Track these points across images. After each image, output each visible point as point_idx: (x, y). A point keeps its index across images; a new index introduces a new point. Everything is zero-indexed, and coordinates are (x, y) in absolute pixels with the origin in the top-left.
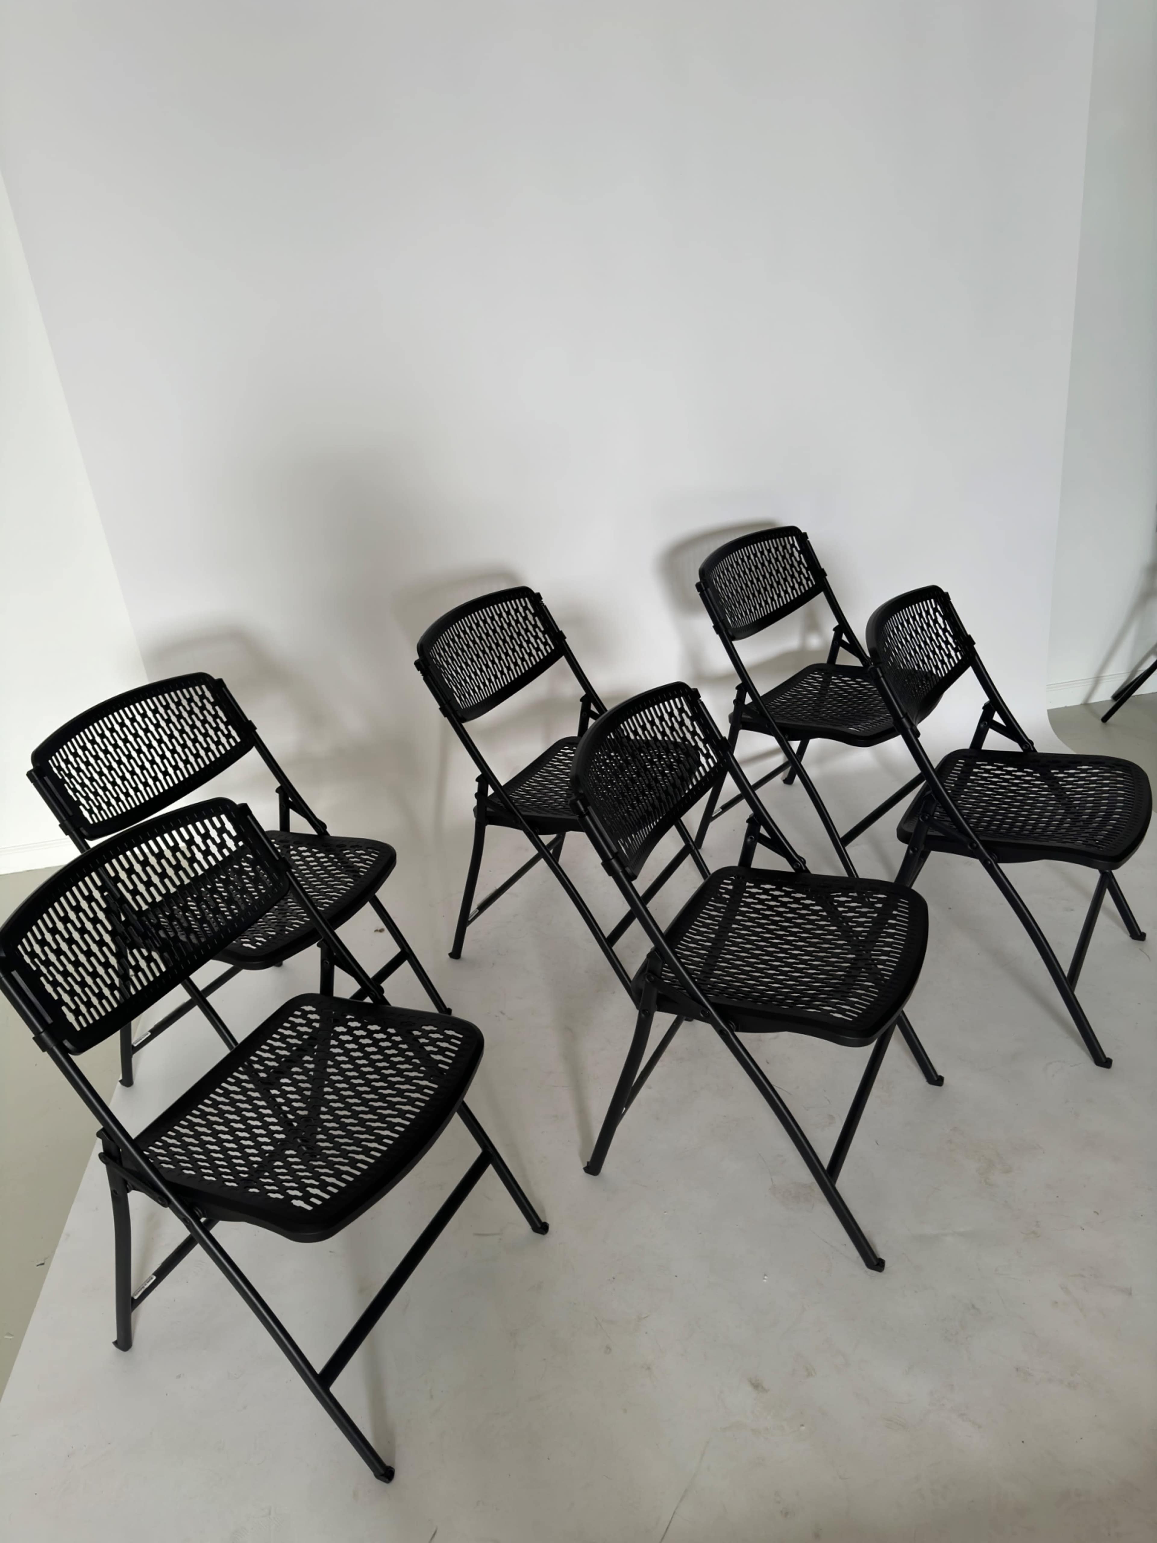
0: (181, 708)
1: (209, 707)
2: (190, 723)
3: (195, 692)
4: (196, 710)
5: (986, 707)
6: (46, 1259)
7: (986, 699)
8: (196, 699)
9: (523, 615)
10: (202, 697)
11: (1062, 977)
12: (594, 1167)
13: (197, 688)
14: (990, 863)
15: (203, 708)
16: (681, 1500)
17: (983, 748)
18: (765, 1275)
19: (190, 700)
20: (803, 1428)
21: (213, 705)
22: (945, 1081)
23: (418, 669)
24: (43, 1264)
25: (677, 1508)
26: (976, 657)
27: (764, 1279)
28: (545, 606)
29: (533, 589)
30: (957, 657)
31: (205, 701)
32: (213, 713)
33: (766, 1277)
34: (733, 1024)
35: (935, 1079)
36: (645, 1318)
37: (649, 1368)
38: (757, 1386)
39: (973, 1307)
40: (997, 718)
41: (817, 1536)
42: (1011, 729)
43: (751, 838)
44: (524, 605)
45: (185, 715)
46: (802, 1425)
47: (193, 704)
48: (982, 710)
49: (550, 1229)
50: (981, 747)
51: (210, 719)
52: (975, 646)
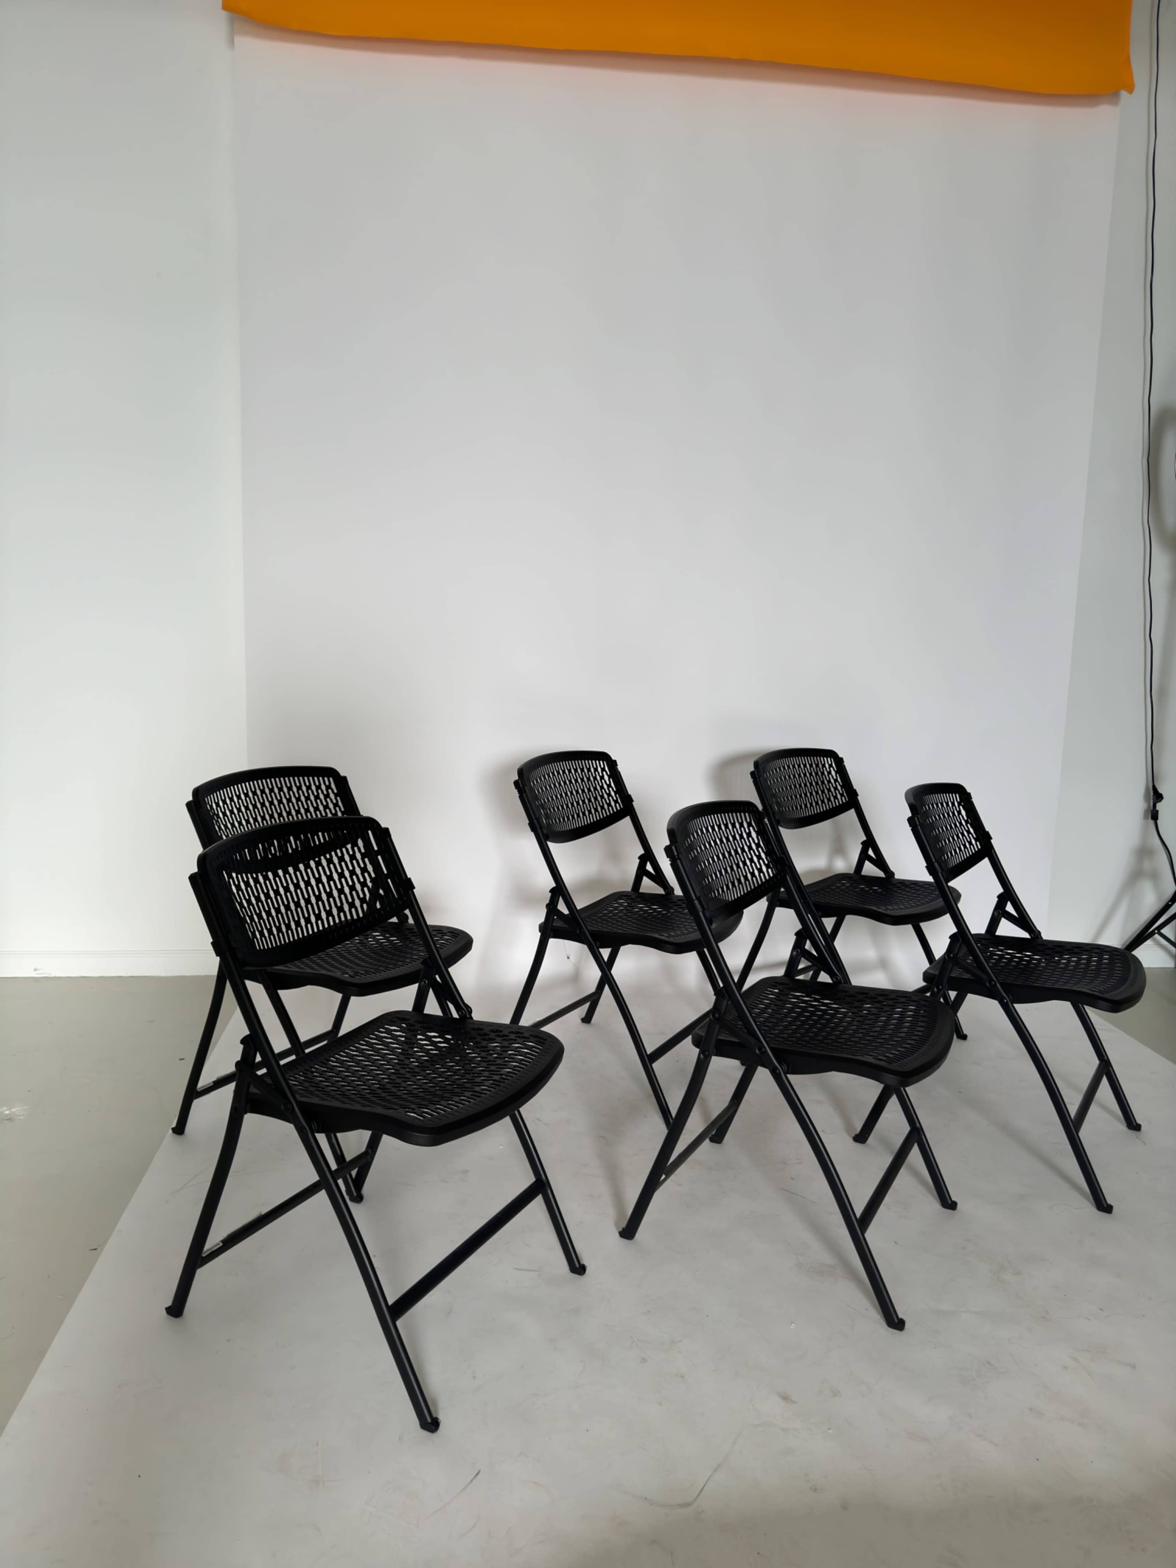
0: (310, 791)
1: (332, 796)
2: (315, 805)
3: (324, 782)
4: (322, 796)
5: (1000, 897)
6: (99, 1246)
7: (1001, 890)
8: (323, 787)
9: (601, 774)
10: (328, 787)
11: (1069, 1119)
12: (629, 1232)
13: (326, 779)
14: (1005, 1001)
15: (327, 796)
16: (715, 1470)
17: (997, 934)
18: (792, 1323)
19: (318, 787)
20: (830, 1431)
21: (336, 795)
22: (958, 1207)
23: (516, 788)
24: (96, 1249)
25: (711, 1476)
26: (993, 851)
27: (791, 1325)
28: (619, 772)
29: (611, 756)
30: (977, 846)
31: (330, 791)
32: (335, 801)
33: (793, 1324)
34: (785, 1066)
35: (949, 1204)
36: (679, 1341)
37: (682, 1377)
38: (785, 1398)
39: (989, 1363)
40: (1010, 908)
41: (845, 1507)
42: (1022, 920)
43: (798, 951)
44: (602, 766)
45: (312, 798)
46: (830, 1429)
47: (320, 791)
48: (997, 899)
49: (587, 1272)
50: (995, 932)
51: (331, 806)
52: (992, 841)
